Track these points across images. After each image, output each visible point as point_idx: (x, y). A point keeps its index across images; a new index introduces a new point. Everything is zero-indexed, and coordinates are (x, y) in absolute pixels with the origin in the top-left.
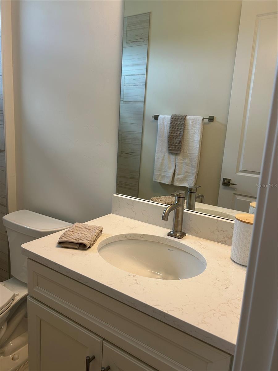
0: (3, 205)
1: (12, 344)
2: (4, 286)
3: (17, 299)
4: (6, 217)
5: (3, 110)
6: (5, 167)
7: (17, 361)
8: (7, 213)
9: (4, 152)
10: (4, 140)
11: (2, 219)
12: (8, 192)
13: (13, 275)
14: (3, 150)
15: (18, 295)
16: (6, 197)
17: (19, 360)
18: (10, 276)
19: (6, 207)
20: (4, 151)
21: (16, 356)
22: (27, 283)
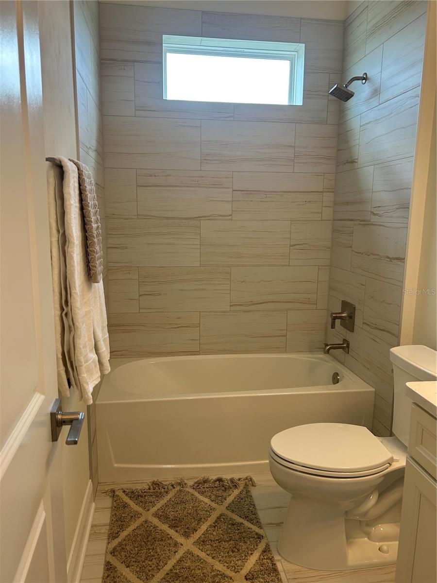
0: (394, 335)
1: (382, 529)
2: (381, 442)
3: (396, 466)
4: (395, 350)
5: (409, 203)
6: (403, 282)
7: (385, 555)
8: (398, 345)
9: (403, 261)
10: (406, 244)
11: (389, 352)
12: (403, 317)
13: (395, 434)
14: (403, 257)
15: (397, 461)
16: (398, 324)
17: (388, 554)
18: (391, 434)
19: (397, 337)
20: (404, 259)
21: (385, 548)
22: (407, 446)
